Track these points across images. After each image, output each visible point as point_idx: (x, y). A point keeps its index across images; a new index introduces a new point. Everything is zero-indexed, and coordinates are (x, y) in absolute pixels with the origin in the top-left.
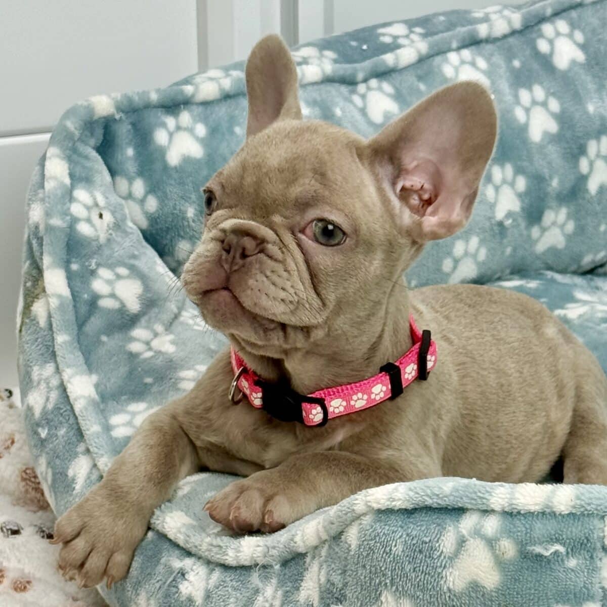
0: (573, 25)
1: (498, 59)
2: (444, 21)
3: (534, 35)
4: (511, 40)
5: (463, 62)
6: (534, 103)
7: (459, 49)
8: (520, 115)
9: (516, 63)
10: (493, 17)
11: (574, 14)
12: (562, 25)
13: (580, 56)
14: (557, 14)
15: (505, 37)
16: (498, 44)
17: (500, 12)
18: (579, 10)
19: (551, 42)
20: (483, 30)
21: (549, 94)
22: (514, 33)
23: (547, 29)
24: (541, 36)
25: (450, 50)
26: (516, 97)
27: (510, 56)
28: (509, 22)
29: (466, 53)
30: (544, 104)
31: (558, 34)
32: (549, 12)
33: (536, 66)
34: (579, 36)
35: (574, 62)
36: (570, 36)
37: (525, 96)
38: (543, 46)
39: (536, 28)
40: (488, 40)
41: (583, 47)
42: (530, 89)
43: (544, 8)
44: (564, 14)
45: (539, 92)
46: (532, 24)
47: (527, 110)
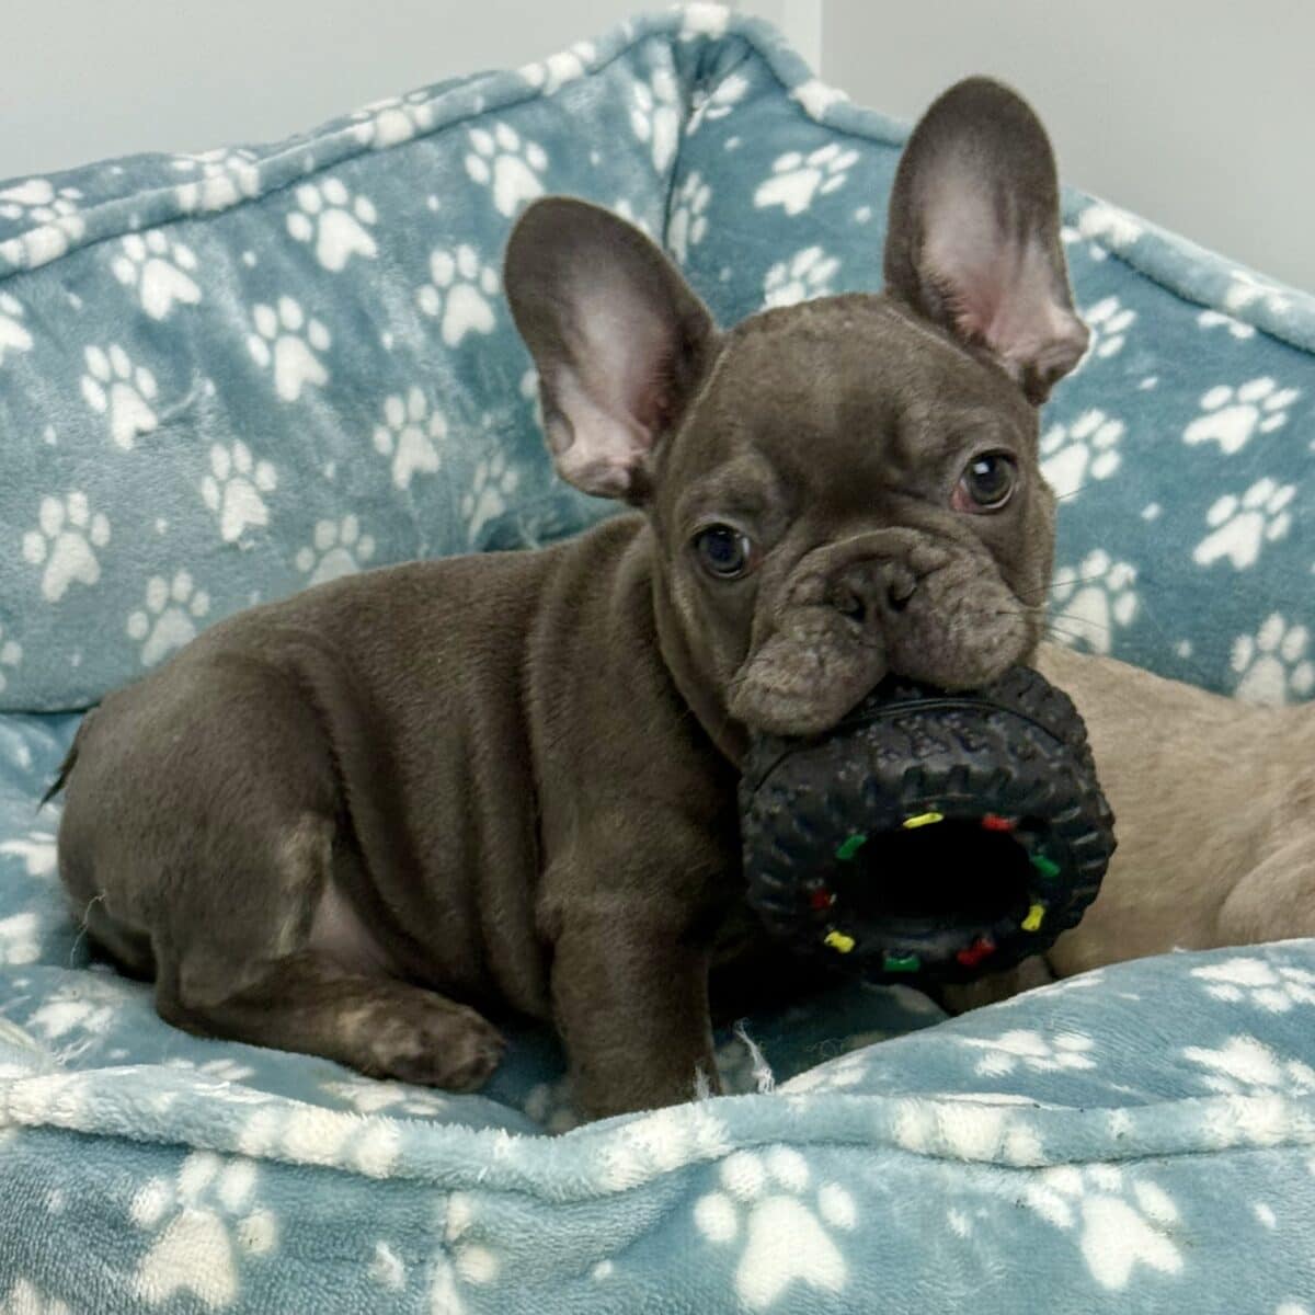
0: (354, 188)
1: (217, 250)
2: (119, 177)
3: (283, 207)
4: (242, 215)
5: (151, 255)
6: (282, 330)
7: (143, 230)
8: (257, 350)
9: (250, 258)
10: (210, 171)
11: (356, 167)
12: (334, 188)
13: (368, 246)
14: (324, 168)
15: (229, 209)
16: (217, 222)
17: (222, 162)
18: (366, 160)
19: (313, 219)
20: (187, 196)
21: (310, 313)
22: (245, 202)
23: (307, 195)
24: (296, 208)
25: (126, 231)
26: (251, 319)
27: (237, 245)
28: (237, 182)
29: (157, 238)
30: (302, 333)
31: (327, 205)
32: (309, 164)
33: (286, 263)
34: (366, 209)
35: (355, 258)
36: (349, 208)
37: (264, 317)
38: (299, 227)
39: (287, 193)
40: (197, 215)
41: (375, 230)
42: (274, 305)
43: (300, 157)
44: (339, 168)
45: (291, 311)
46: (280, 186)
47: (270, 344)
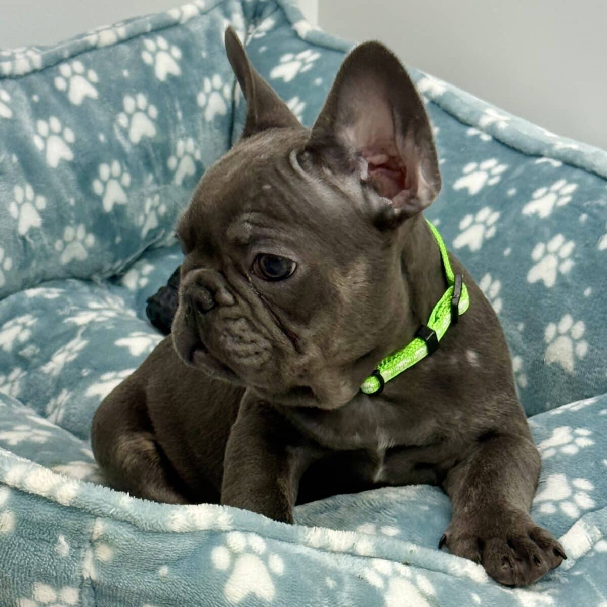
0: (87, 65)
1: (20, 93)
4: (34, 78)
6: (51, 132)
8: (38, 142)
9: (36, 98)
10: (18, 56)
11: (89, 56)
12: (78, 66)
13: (93, 93)
14: (73, 56)
15: (27, 74)
16: (21, 80)
17: (25, 52)
18: (93, 53)
19: (67, 80)
20: (6, 68)
21: (64, 125)
22: (35, 71)
23: (65, 69)
24: (59, 74)
26: (36, 127)
27: (30, 92)
28: (31, 61)
30: (61, 134)
32: (66, 54)
33: (53, 100)
35: (87, 99)
36: (85, 75)
37: (42, 126)
38: (60, 84)
39: (55, 68)
40: (12, 77)
41: (97, 86)
42: (47, 120)
43: (61, 50)
44: (80, 56)
45: (55, 124)
46: (52, 64)
47: (45, 139)
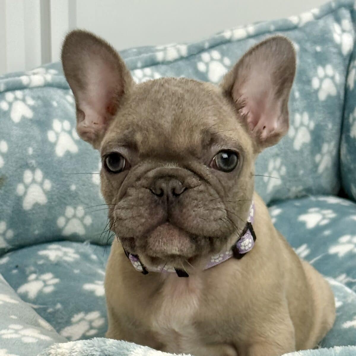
3: (196, 60)
7: (143, 67)
25: (136, 68)
29: (148, 70)
31: (212, 59)
